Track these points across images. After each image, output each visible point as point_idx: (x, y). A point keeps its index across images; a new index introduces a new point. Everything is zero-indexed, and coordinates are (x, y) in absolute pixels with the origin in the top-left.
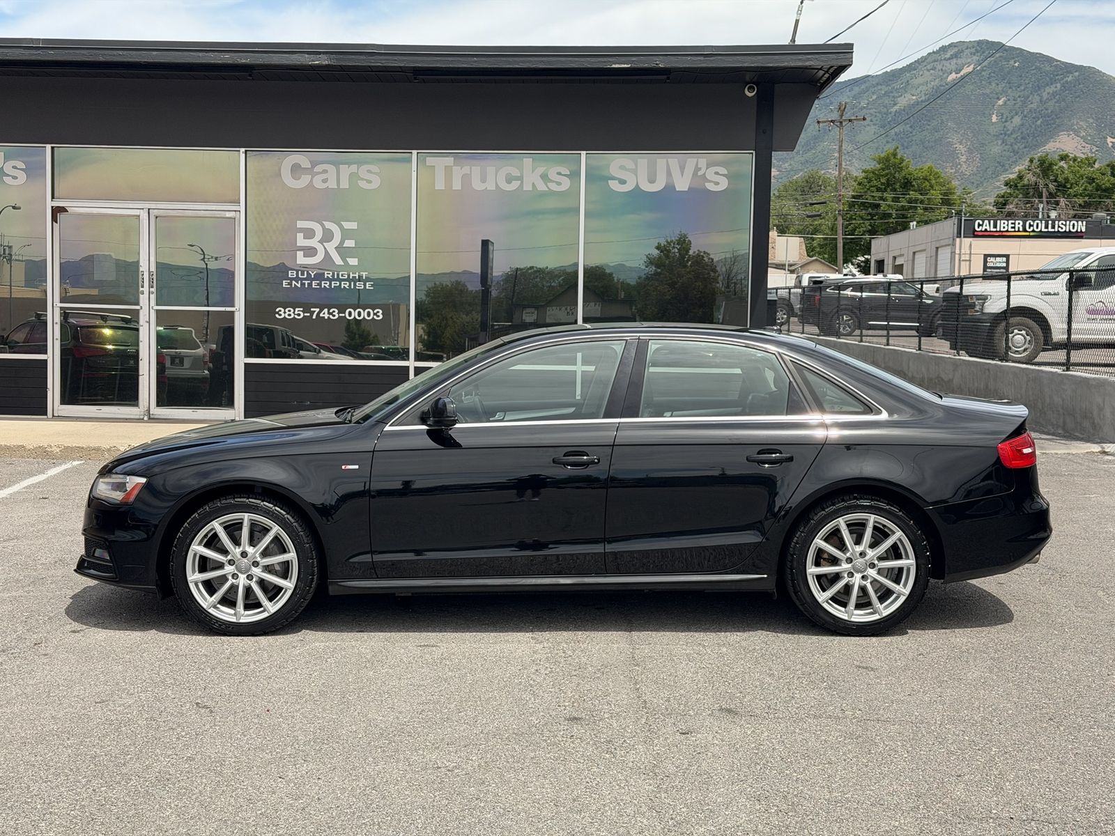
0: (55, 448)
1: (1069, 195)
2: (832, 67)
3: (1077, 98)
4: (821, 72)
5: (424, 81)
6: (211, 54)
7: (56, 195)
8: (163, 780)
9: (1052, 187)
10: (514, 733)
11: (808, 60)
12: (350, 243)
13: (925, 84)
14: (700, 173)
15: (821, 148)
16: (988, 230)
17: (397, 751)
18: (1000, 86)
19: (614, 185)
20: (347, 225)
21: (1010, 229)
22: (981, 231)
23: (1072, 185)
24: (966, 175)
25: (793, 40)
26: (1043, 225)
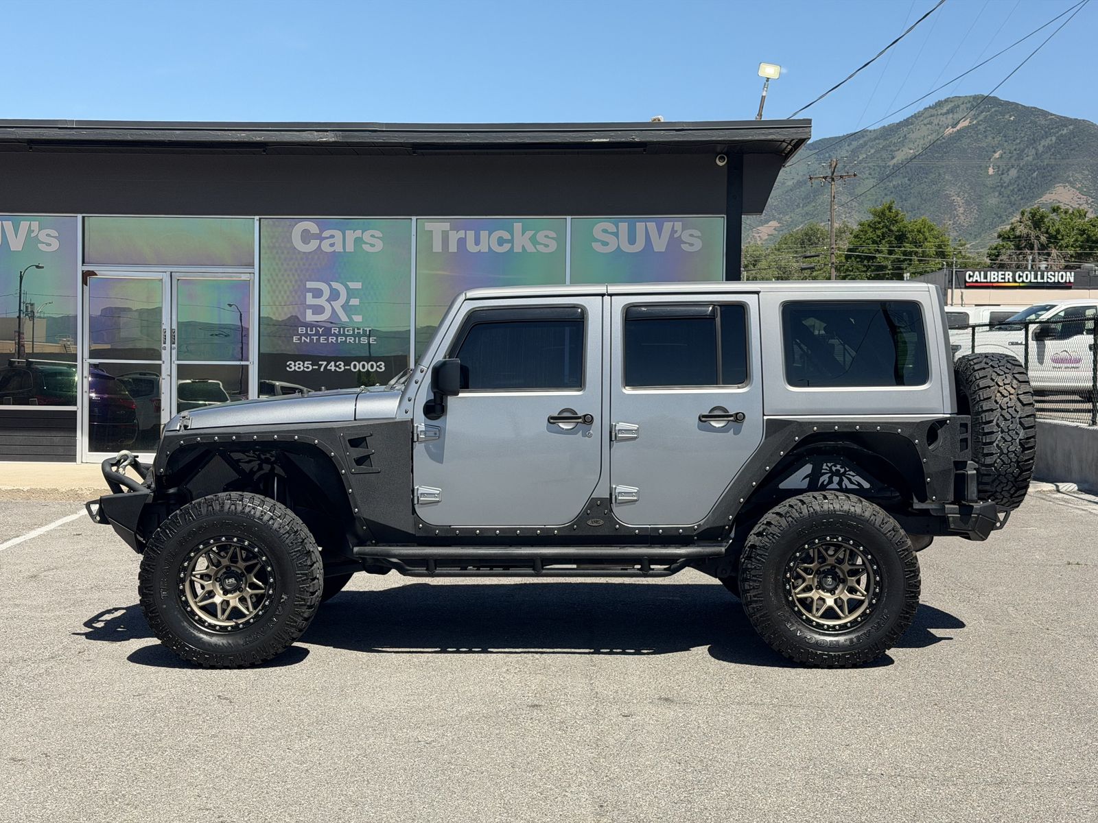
0: (85, 491)
1: (1060, 246)
2: (793, 140)
3: (1072, 150)
4: (785, 144)
5: (423, 154)
6: (229, 133)
7: (86, 260)
8: (193, 751)
9: (1043, 239)
10: (484, 716)
11: (771, 134)
12: (354, 302)
13: (922, 136)
14: (676, 236)
15: (820, 202)
16: (979, 281)
17: (385, 729)
18: (995, 140)
19: (597, 246)
20: (352, 285)
21: (1000, 280)
22: (972, 282)
23: (1063, 236)
24: (964, 226)
25: (760, 115)
26: (1033, 276)
